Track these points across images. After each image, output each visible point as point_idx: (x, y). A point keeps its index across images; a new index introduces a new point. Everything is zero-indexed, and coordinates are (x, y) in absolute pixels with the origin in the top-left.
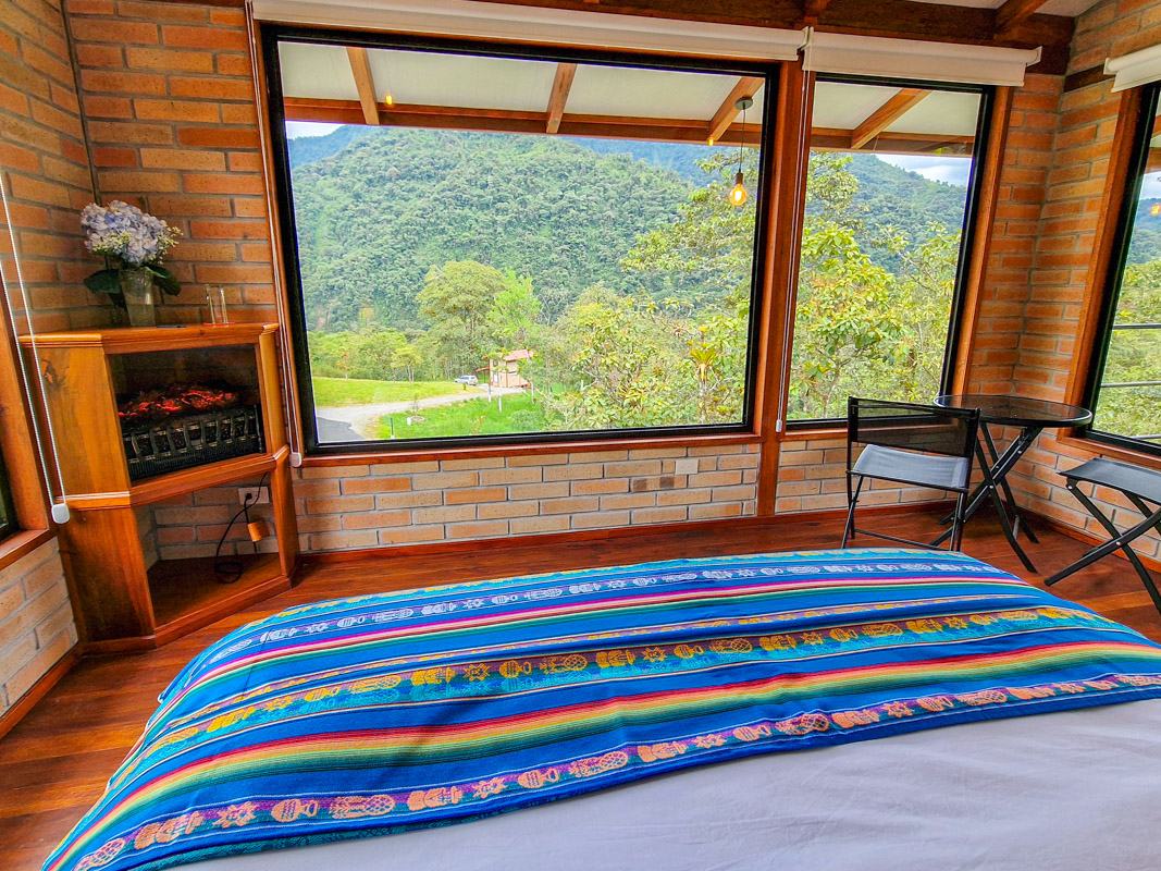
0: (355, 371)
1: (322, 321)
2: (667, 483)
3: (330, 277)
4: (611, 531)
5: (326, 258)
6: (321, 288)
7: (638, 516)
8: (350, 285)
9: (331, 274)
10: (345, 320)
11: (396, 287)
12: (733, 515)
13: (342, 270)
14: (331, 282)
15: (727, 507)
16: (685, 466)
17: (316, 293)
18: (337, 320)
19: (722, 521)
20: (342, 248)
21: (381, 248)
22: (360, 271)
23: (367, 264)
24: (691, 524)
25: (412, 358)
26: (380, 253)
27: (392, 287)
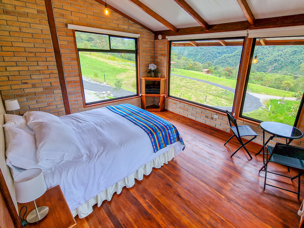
0: (271, 85)
1: (270, 69)
2: (212, 118)
3: (277, 57)
4: (201, 123)
5: (277, 51)
6: (272, 60)
7: (207, 122)
8: (282, 59)
9: (277, 56)
10: (277, 70)
11: (299, 61)
12: (224, 130)
13: (281, 55)
14: (276, 58)
15: (223, 128)
16: (216, 116)
17: (271, 61)
18: (275, 69)
19: (222, 131)
20: (283, 48)
21: (298, 48)
22: (287, 55)
23: (291, 53)
24: (216, 128)
25: (290, 84)
26: (297, 50)
27: (297, 61)
